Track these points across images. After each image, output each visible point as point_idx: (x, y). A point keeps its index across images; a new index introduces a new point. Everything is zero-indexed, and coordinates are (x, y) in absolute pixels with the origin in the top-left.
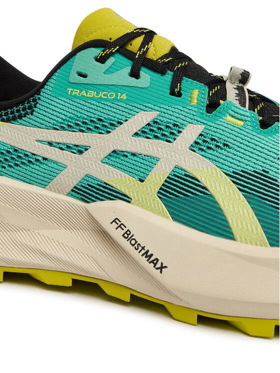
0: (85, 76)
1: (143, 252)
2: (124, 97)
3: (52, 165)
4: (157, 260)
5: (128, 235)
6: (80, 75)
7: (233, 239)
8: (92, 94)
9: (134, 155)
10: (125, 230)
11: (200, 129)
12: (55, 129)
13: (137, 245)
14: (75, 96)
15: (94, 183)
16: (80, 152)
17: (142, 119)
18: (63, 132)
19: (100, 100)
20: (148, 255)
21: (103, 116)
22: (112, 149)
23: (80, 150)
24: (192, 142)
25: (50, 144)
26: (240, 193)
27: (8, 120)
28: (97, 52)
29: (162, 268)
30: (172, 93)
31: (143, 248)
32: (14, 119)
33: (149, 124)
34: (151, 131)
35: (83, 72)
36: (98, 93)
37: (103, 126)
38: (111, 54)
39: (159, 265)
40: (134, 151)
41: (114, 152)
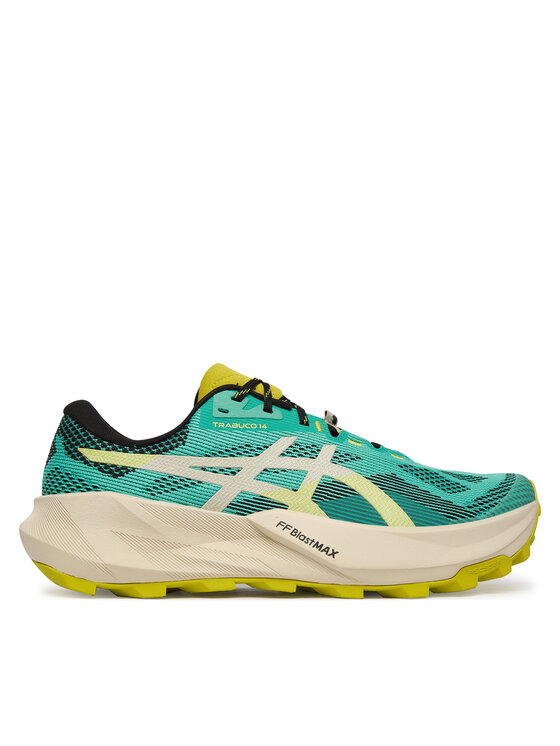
0: (226, 412)
1: (313, 544)
2: (265, 427)
4: (328, 548)
5: (295, 533)
6: (221, 410)
7: (386, 525)
8: (235, 425)
9: (284, 470)
10: (292, 529)
11: (333, 448)
12: (207, 456)
13: (306, 540)
14: (221, 428)
15: (250, 498)
16: (234, 473)
17: (284, 443)
18: (215, 459)
19: (245, 430)
20: (318, 546)
21: (250, 442)
22: (263, 468)
23: (232, 471)
24: (331, 457)
25: (204, 469)
26: (382, 491)
27: (159, 452)
28: (233, 393)
29: (334, 554)
30: (302, 423)
31: (313, 541)
32: (166, 450)
33: (291, 447)
34: (294, 451)
35: (225, 408)
36: (241, 425)
37: (252, 450)
38: (245, 395)
39: (330, 552)
40: (284, 468)
41: (265, 470)
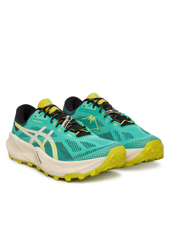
0: (36, 117)
2: (42, 122)
3: (29, 137)
4: (41, 161)
7: (53, 158)
8: (36, 121)
9: (42, 136)
10: (38, 154)
14: (34, 122)
15: (35, 142)
17: (44, 128)
18: (31, 130)
19: (37, 123)
21: (38, 127)
23: (33, 134)
24: (51, 135)
25: (29, 133)
26: (56, 147)
29: (41, 163)
30: (51, 122)
31: (39, 158)
32: (23, 126)
34: (45, 131)
36: (37, 121)
37: (37, 129)
38: (41, 112)
